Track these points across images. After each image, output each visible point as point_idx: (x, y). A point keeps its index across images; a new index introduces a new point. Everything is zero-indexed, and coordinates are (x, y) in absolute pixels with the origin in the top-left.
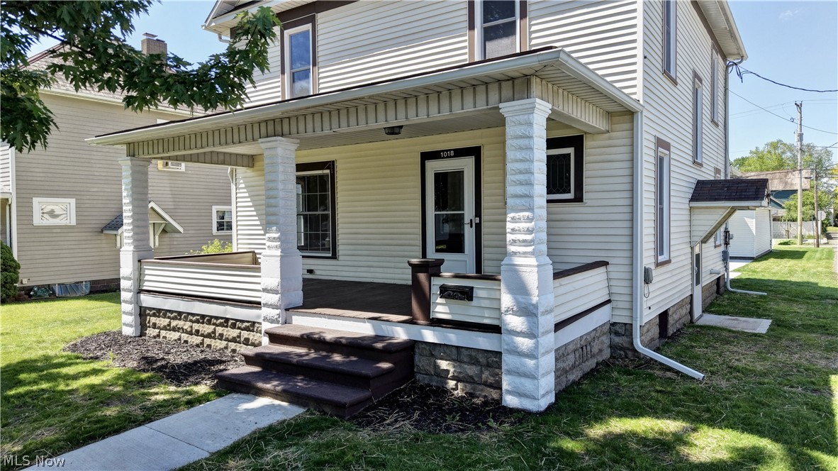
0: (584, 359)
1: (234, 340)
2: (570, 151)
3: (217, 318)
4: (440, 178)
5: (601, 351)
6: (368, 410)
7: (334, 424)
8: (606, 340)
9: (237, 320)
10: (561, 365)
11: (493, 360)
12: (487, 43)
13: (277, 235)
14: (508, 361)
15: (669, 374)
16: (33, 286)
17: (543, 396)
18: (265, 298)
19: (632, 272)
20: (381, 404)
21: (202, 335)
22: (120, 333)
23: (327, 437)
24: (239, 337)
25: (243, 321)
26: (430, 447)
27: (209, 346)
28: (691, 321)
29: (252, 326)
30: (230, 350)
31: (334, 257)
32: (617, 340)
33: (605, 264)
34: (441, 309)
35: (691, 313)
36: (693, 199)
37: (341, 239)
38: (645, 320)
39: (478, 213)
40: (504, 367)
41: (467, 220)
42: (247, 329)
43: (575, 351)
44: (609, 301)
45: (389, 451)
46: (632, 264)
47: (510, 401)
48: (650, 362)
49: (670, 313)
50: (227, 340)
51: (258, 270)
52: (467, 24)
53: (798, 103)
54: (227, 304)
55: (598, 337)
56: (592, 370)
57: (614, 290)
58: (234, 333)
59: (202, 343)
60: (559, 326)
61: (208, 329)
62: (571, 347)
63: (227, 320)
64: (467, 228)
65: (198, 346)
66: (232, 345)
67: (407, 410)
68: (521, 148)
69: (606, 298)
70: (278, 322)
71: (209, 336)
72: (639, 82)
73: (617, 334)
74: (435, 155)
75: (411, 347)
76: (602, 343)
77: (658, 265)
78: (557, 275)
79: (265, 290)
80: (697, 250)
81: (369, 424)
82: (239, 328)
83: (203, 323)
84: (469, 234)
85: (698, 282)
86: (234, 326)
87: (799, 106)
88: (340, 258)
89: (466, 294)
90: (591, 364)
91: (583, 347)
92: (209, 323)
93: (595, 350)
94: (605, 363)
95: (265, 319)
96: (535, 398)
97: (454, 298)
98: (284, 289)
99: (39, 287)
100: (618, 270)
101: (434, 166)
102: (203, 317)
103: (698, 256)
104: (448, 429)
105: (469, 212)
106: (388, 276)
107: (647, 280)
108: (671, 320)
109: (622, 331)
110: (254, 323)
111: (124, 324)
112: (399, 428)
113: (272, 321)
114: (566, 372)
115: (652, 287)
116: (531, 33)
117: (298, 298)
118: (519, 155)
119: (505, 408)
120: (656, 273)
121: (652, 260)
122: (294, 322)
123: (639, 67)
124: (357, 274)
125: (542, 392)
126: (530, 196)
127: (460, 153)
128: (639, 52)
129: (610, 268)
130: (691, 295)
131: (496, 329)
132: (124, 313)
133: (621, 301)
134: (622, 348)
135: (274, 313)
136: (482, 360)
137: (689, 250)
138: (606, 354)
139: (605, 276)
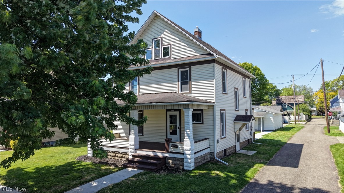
0: (202, 160)
1: (121, 157)
2: (201, 112)
3: (116, 152)
4: (171, 116)
5: (207, 159)
6: (157, 170)
7: (151, 173)
8: (209, 156)
9: (122, 152)
10: (196, 161)
11: (182, 160)
12: (182, 85)
13: (134, 132)
14: (185, 160)
15: (221, 164)
16: (45, 142)
17: (192, 167)
18: (130, 147)
19: (214, 141)
20: (159, 169)
21: (112, 156)
22: (87, 156)
23: (150, 174)
24: (122, 156)
25: (124, 153)
26: (170, 175)
27: (114, 159)
28: (236, 152)
29: (126, 154)
30: (120, 160)
31: (143, 135)
32: (211, 156)
33: (208, 139)
34: (172, 149)
35: (235, 149)
36: (235, 121)
37: (145, 130)
38: (217, 152)
39: (180, 125)
40: (184, 161)
41: (177, 127)
42: (125, 154)
43: (200, 158)
44: (209, 147)
45: (163, 176)
46: (214, 139)
47: (185, 168)
48: (218, 161)
49: (227, 150)
50: (119, 157)
51: (129, 140)
52: (177, 81)
53: (292, 75)
54: (119, 148)
55: (206, 156)
56: (205, 163)
57: (211, 145)
58: (121, 155)
59: (112, 158)
60: (195, 153)
61: (114, 154)
62: (199, 158)
63: (119, 152)
64: (177, 129)
65: (111, 159)
66: (121, 158)
67: (165, 170)
68: (187, 118)
69: (209, 146)
70: (133, 153)
71: (114, 156)
72: (215, 98)
73: (211, 155)
74: (170, 110)
75: (165, 158)
76: (208, 157)
77: (221, 138)
78: (195, 142)
79: (130, 145)
80: (237, 133)
81: (158, 173)
82: (123, 154)
83: (112, 153)
84: (178, 130)
85: (238, 141)
86: (121, 154)
87: (293, 76)
88: (144, 135)
89: (176, 146)
90: (204, 161)
91: (202, 158)
92: (114, 153)
93: (206, 158)
94: (208, 162)
95: (130, 152)
96: (190, 167)
97: (175, 147)
98: (135, 145)
99: (46, 142)
100: (211, 140)
101: (169, 113)
102: (112, 151)
103: (238, 135)
104: (173, 173)
105: (178, 125)
106: (157, 140)
107: (218, 142)
108: (227, 152)
109: (212, 154)
110: (127, 153)
111: (89, 154)
112: (163, 173)
113: (132, 152)
114: (198, 163)
115: (219, 144)
116: (192, 85)
117: (138, 147)
118: (187, 119)
119: (184, 170)
120: (220, 141)
121: (220, 137)
122: (137, 153)
123: (215, 95)
124: (149, 140)
125: (191, 166)
126: (189, 127)
127: (176, 110)
128: (215, 92)
129: (210, 139)
130: (235, 145)
131: (183, 154)
132: (89, 150)
133: (212, 147)
134: (212, 158)
135: (133, 150)
136: (180, 160)
137: (234, 133)
138: (209, 159)
139: (208, 141)
